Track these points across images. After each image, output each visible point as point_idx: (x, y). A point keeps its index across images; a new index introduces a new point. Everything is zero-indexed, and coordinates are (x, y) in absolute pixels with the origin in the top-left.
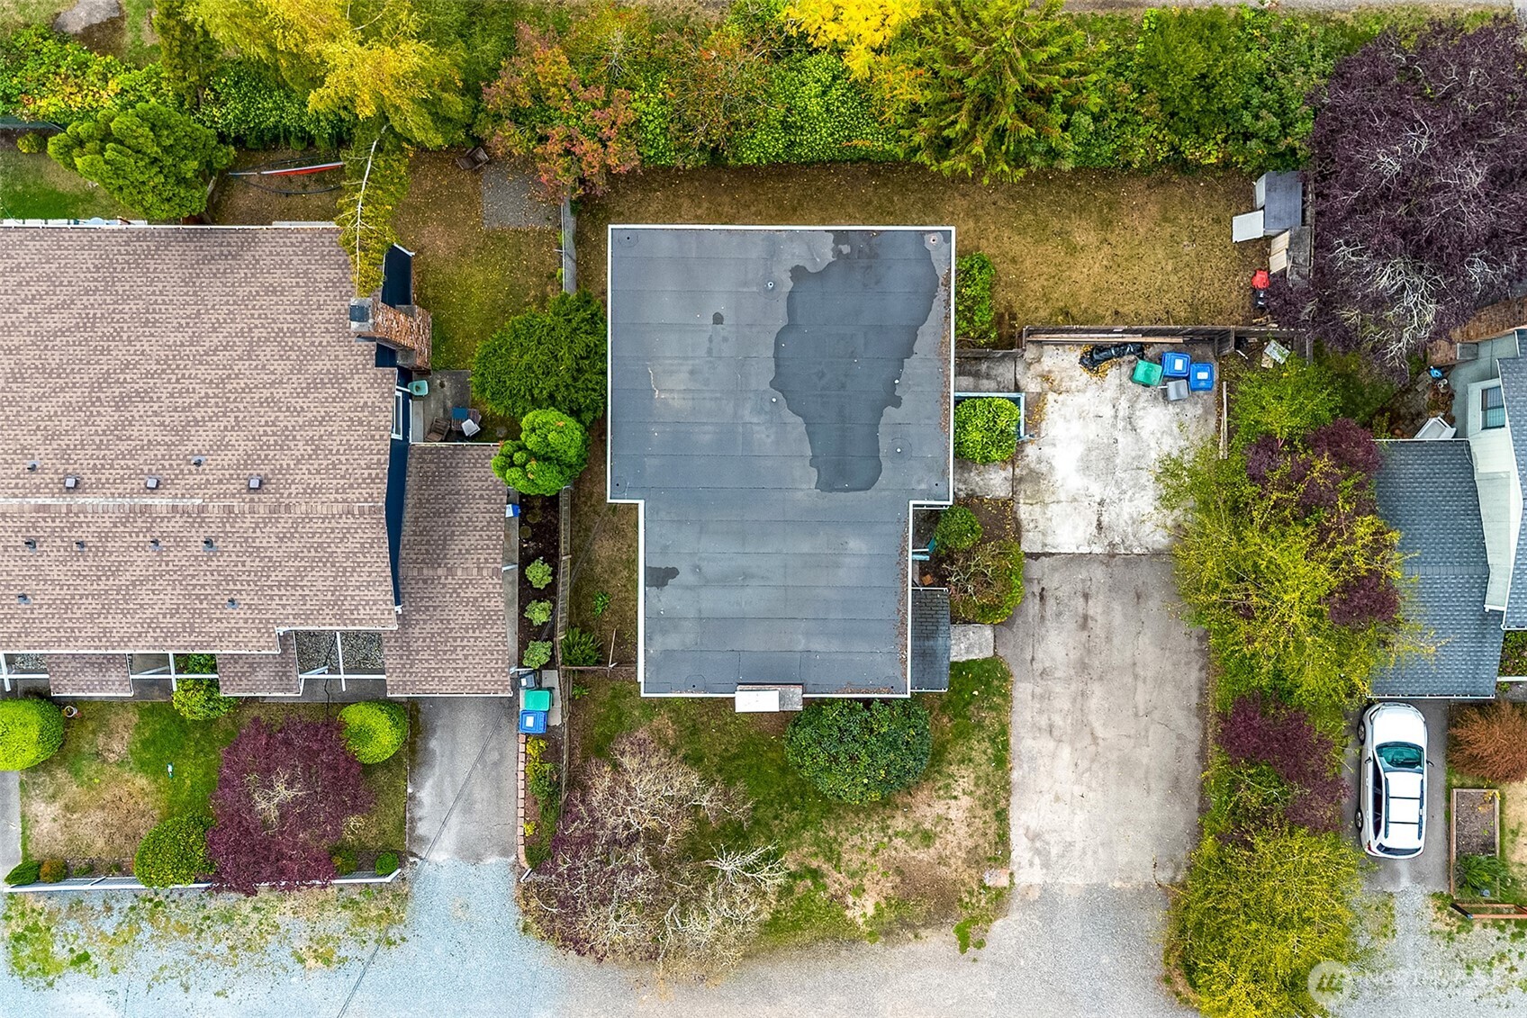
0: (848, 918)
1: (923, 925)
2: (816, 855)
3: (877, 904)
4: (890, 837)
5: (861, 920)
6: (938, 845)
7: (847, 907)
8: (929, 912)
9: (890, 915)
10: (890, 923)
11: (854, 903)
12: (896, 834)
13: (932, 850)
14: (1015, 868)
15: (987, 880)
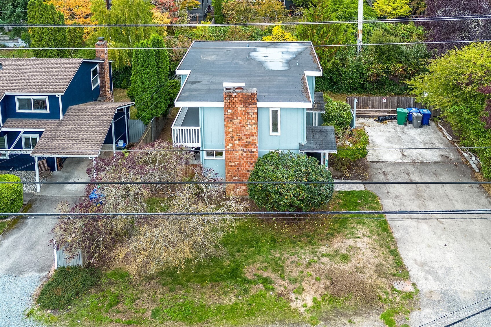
0: (292, 308)
1: (353, 314)
2: (266, 268)
3: (315, 299)
4: (318, 257)
5: (303, 310)
6: (353, 261)
7: (291, 301)
8: (356, 305)
9: (325, 307)
10: (326, 312)
11: (296, 298)
12: (323, 255)
13: (350, 265)
14: (415, 281)
15: (396, 287)
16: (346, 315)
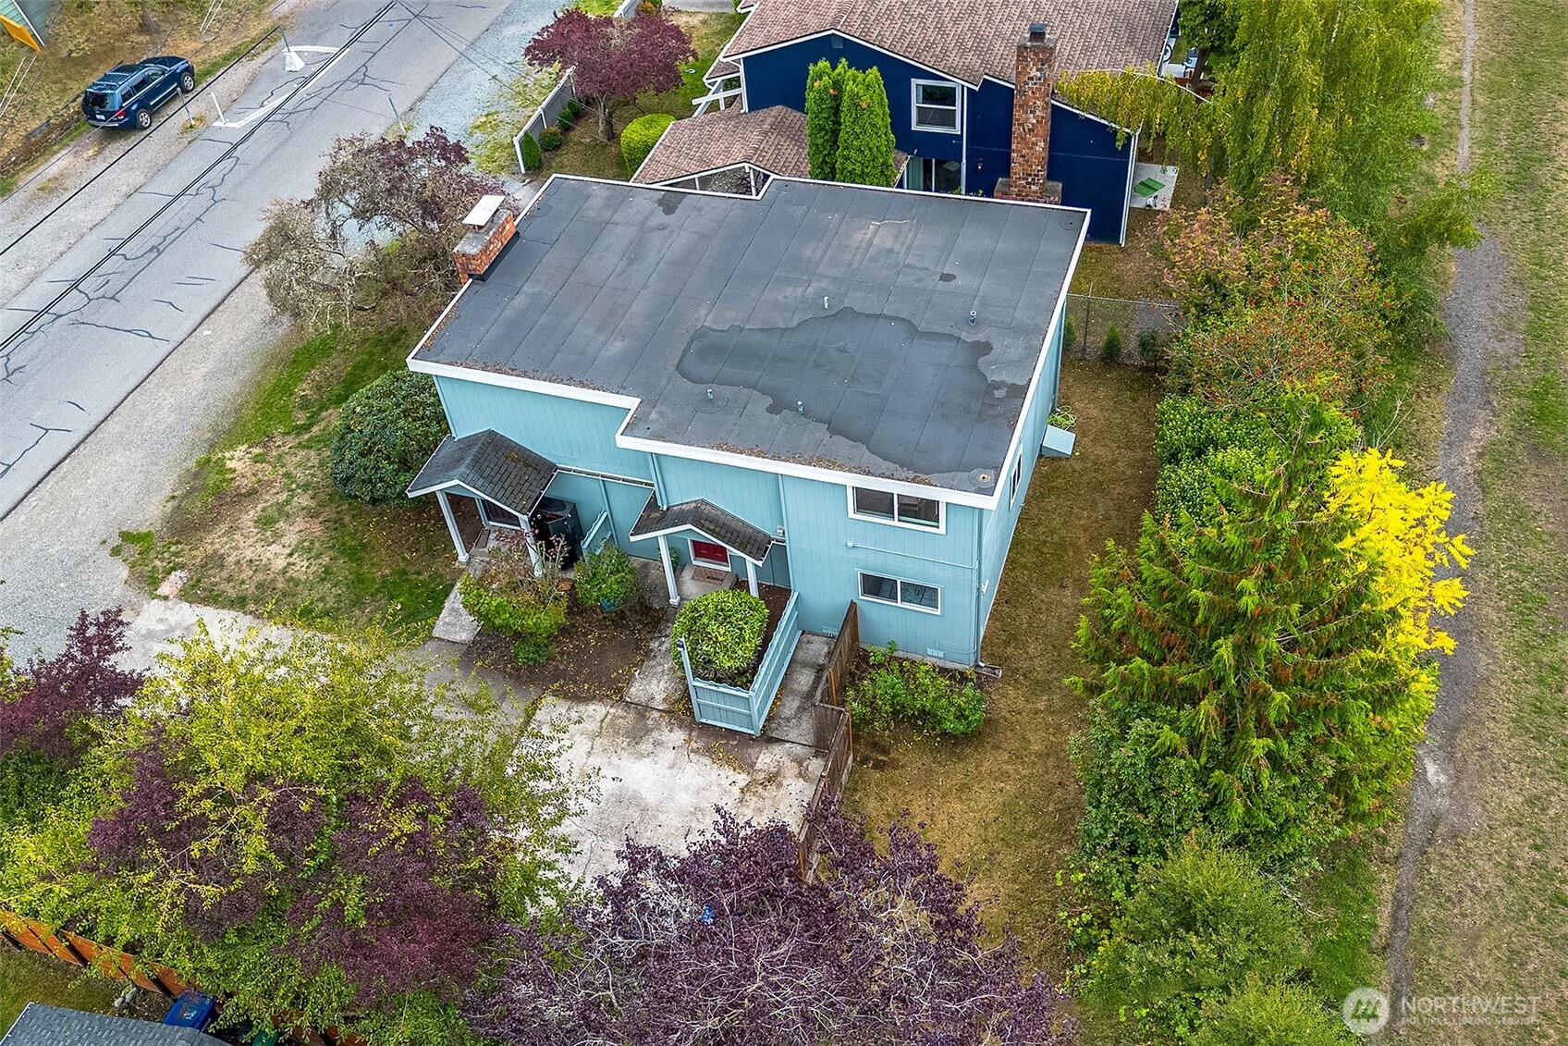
0: (240, 444)
1: (179, 506)
2: (324, 431)
3: (233, 471)
4: (293, 490)
5: (229, 454)
6: (253, 530)
7: (251, 447)
8: (189, 513)
9: (214, 479)
10: (205, 478)
11: (250, 453)
12: (292, 496)
13: (250, 524)
14: (170, 604)
15: (178, 573)
16: (185, 497)
